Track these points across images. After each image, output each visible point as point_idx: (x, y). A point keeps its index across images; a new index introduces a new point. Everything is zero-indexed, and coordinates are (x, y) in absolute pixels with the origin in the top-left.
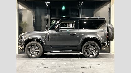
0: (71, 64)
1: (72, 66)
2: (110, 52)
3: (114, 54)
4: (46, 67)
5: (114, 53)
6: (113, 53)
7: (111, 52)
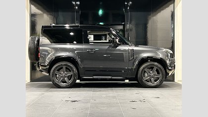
0: (114, 97)
1: (115, 100)
2: (173, 80)
3: (181, 83)
4: (75, 101)
5: (181, 81)
6: (178, 81)
7: (176, 80)
